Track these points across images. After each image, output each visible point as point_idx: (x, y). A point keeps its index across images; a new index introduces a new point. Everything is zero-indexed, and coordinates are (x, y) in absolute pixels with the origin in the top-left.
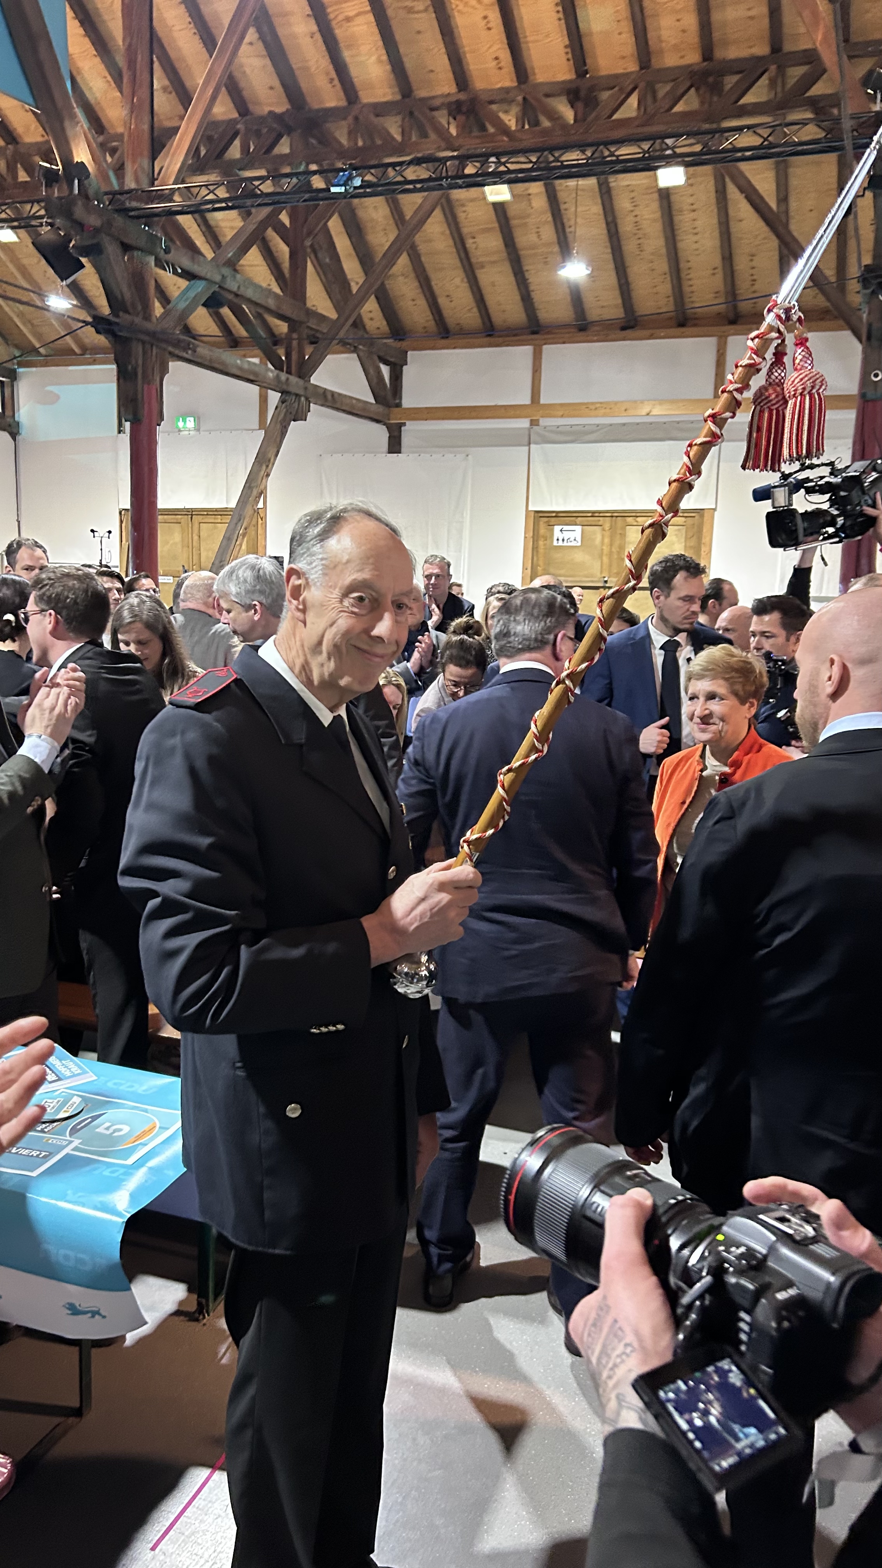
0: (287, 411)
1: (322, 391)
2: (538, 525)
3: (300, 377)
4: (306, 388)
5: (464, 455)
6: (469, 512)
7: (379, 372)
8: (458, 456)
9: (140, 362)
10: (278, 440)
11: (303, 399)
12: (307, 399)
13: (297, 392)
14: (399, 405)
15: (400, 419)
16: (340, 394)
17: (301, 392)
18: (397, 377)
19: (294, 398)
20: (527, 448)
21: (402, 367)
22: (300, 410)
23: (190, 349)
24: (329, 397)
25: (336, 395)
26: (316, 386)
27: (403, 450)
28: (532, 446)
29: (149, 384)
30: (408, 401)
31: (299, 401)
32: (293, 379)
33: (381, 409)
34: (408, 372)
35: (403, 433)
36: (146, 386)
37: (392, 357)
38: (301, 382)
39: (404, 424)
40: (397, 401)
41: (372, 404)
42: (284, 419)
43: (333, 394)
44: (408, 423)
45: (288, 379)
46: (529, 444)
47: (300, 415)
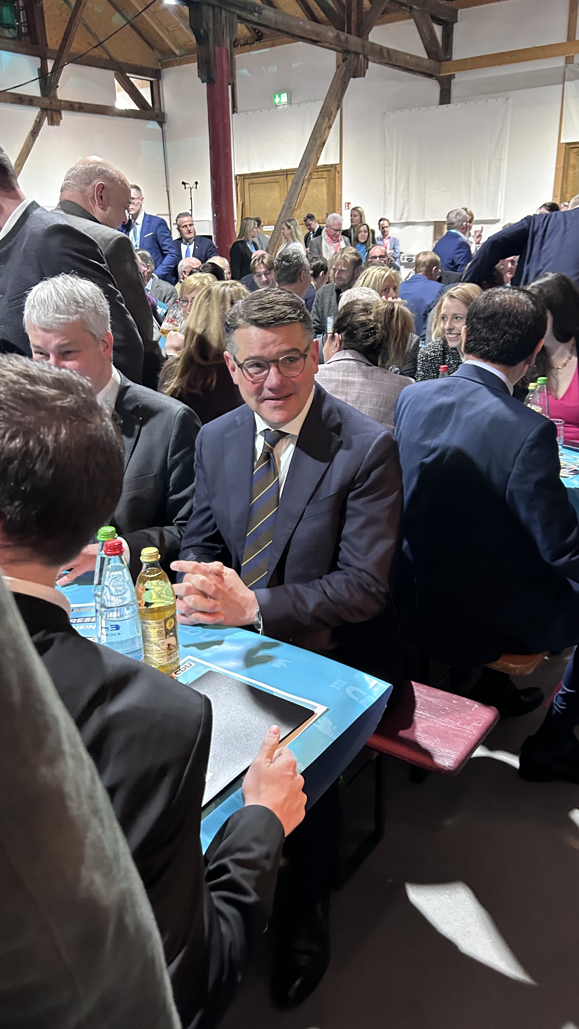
0: (347, 68)
1: (378, 49)
2: (569, 155)
3: (358, 36)
4: (364, 46)
5: (505, 99)
6: (507, 150)
7: (432, 30)
8: (499, 100)
9: (211, 26)
10: (339, 95)
11: (361, 56)
12: (365, 56)
13: (356, 50)
14: (450, 59)
15: (449, 71)
16: (395, 51)
17: (360, 50)
18: (448, 35)
19: (353, 56)
20: (561, 86)
21: (453, 24)
22: (359, 68)
23: (256, 11)
24: (385, 54)
25: (391, 53)
26: (373, 43)
27: (452, 100)
28: (566, 83)
29: (220, 46)
30: (457, 55)
31: (358, 58)
32: (353, 39)
33: (433, 63)
34: (458, 29)
35: (452, 85)
36: (217, 48)
37: (443, 16)
38: (359, 40)
39: (453, 76)
40: (448, 57)
41: (424, 59)
42: (344, 76)
43: (388, 50)
44: (457, 74)
45: (347, 38)
46: (564, 81)
47: (359, 72)
